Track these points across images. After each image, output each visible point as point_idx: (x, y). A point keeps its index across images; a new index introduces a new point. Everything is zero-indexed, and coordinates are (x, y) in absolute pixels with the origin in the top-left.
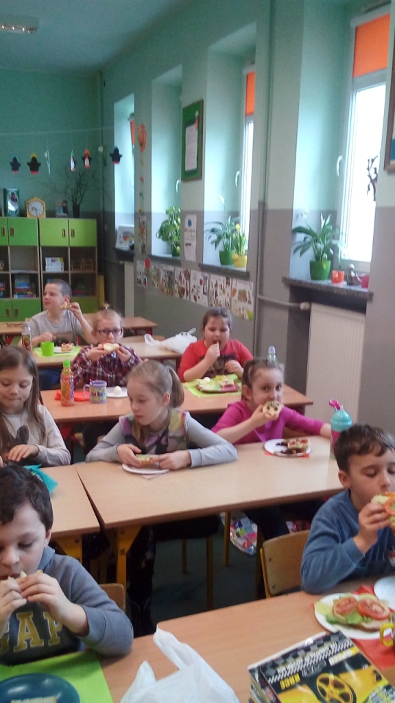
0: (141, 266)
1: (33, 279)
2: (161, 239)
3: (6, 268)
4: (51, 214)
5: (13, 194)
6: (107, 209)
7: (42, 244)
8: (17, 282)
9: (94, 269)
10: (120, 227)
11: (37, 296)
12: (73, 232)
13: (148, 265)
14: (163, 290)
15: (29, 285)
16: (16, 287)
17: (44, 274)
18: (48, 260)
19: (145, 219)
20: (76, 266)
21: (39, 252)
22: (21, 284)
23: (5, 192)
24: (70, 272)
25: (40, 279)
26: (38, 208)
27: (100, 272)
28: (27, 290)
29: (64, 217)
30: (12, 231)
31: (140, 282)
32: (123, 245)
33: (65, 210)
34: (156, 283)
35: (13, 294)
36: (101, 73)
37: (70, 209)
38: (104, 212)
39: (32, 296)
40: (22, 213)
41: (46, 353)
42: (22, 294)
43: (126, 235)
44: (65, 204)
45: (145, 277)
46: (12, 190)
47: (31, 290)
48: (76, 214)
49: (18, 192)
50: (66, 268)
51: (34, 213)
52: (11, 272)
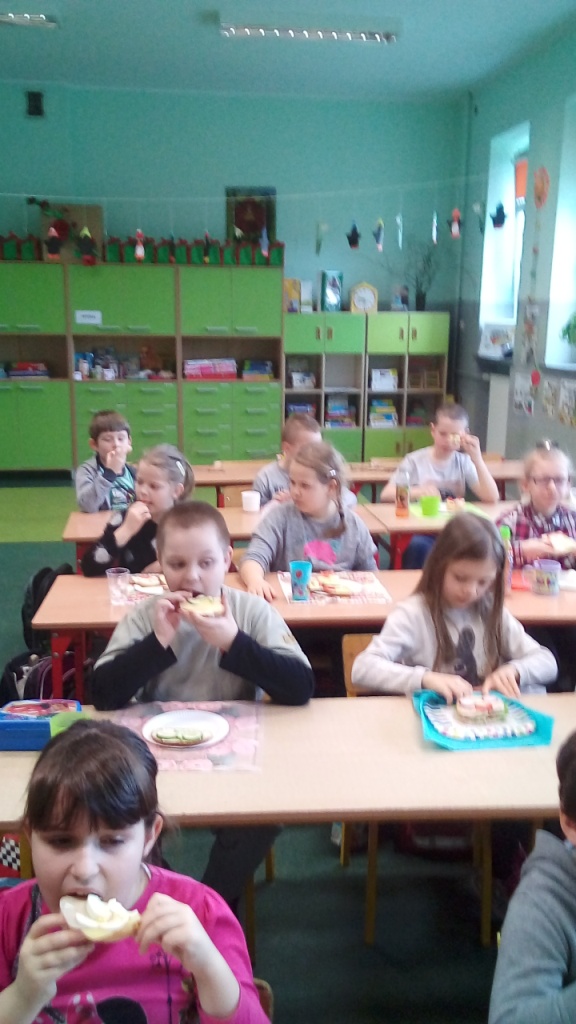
0: (522, 382)
1: (353, 400)
2: (566, 341)
3: (318, 385)
4: (384, 306)
5: (334, 280)
6: (467, 297)
7: (369, 350)
8: (331, 404)
9: (441, 386)
10: (487, 326)
11: (357, 423)
12: (415, 333)
13: (536, 379)
14: (562, 419)
15: (349, 409)
16: (330, 412)
17: (369, 395)
18: (376, 374)
19: (536, 310)
20: (414, 383)
21: (365, 363)
22: (337, 408)
23: (324, 276)
24: (406, 390)
25: (363, 402)
26: (366, 298)
27: (449, 391)
28: (344, 417)
29: (403, 310)
30: (330, 333)
31: (520, 406)
32: (490, 351)
33: (405, 301)
34: (550, 408)
35: (325, 420)
36: (471, 95)
37: (412, 298)
38: (461, 303)
39: (350, 425)
40: (345, 307)
41: (428, 511)
42: (337, 421)
43: (497, 336)
44: (405, 292)
45: (530, 398)
46: (332, 274)
47: (350, 416)
48: (421, 305)
49: (341, 278)
50: (400, 384)
51: (360, 306)
52: (325, 389)
